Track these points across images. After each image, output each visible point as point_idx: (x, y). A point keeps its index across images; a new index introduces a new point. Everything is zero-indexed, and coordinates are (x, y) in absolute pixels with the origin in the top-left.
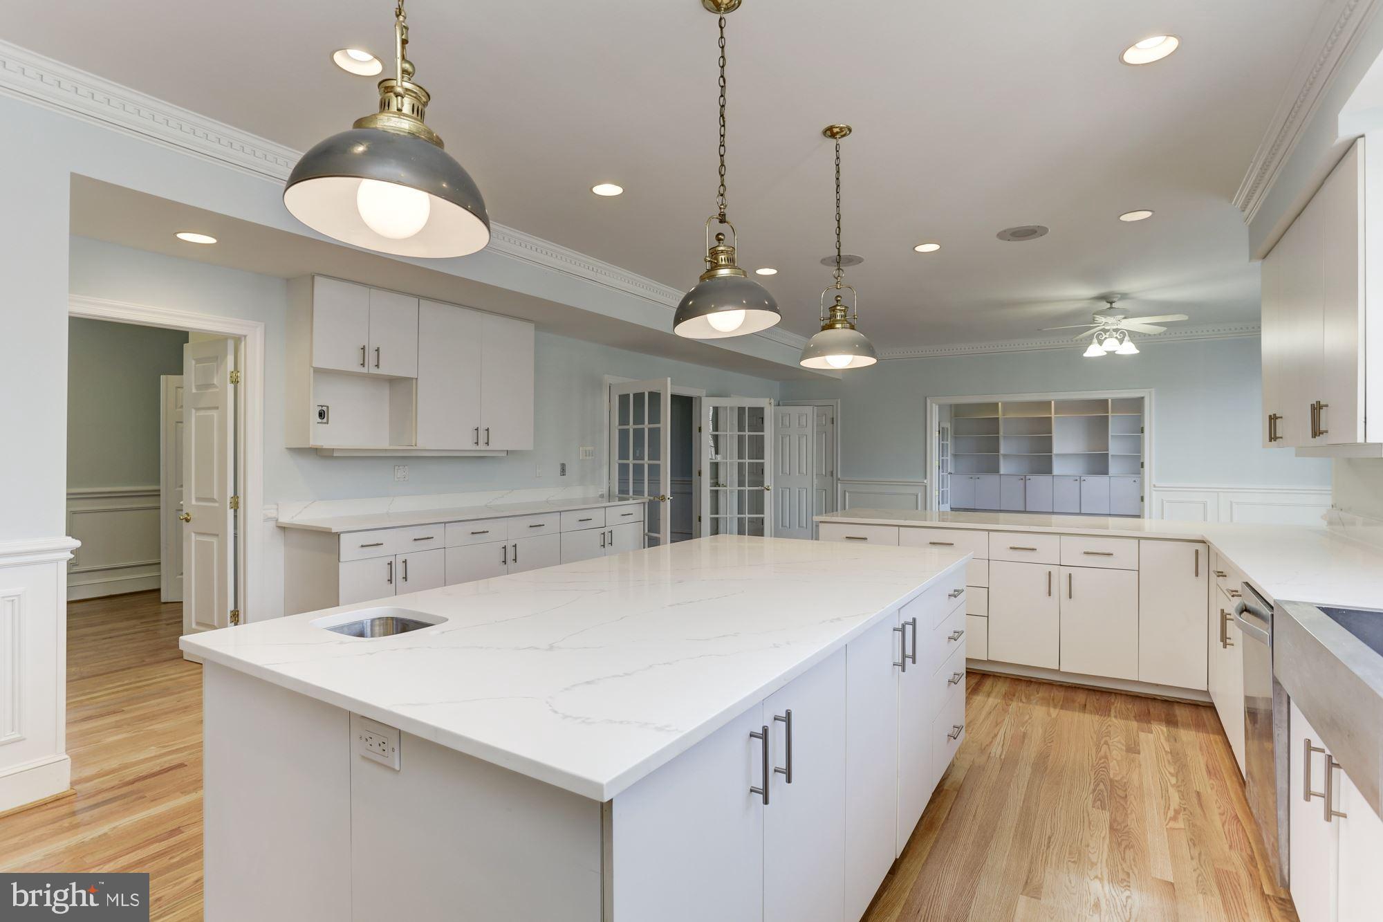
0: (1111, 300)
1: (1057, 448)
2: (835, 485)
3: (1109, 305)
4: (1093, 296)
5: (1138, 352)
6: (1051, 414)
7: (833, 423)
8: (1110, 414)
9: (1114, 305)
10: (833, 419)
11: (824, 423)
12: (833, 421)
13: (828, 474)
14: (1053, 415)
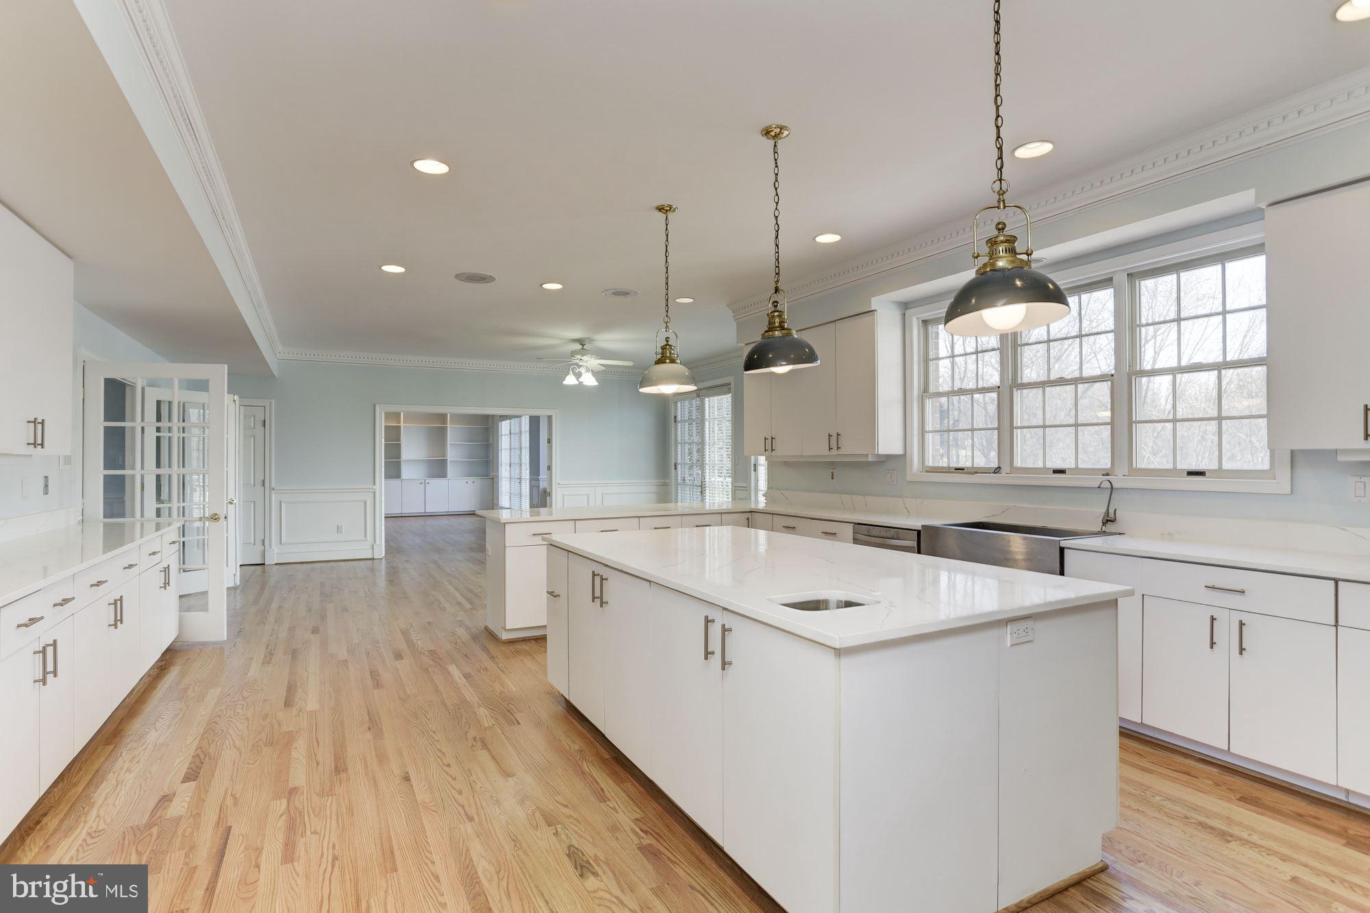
0: (583, 343)
1: (405, 455)
2: (267, 497)
3: (581, 347)
4: (575, 338)
5: (597, 384)
6: (399, 422)
7: (264, 426)
8: (449, 425)
9: (585, 347)
10: (265, 421)
11: (252, 425)
12: (264, 423)
13: (259, 483)
14: (402, 424)
